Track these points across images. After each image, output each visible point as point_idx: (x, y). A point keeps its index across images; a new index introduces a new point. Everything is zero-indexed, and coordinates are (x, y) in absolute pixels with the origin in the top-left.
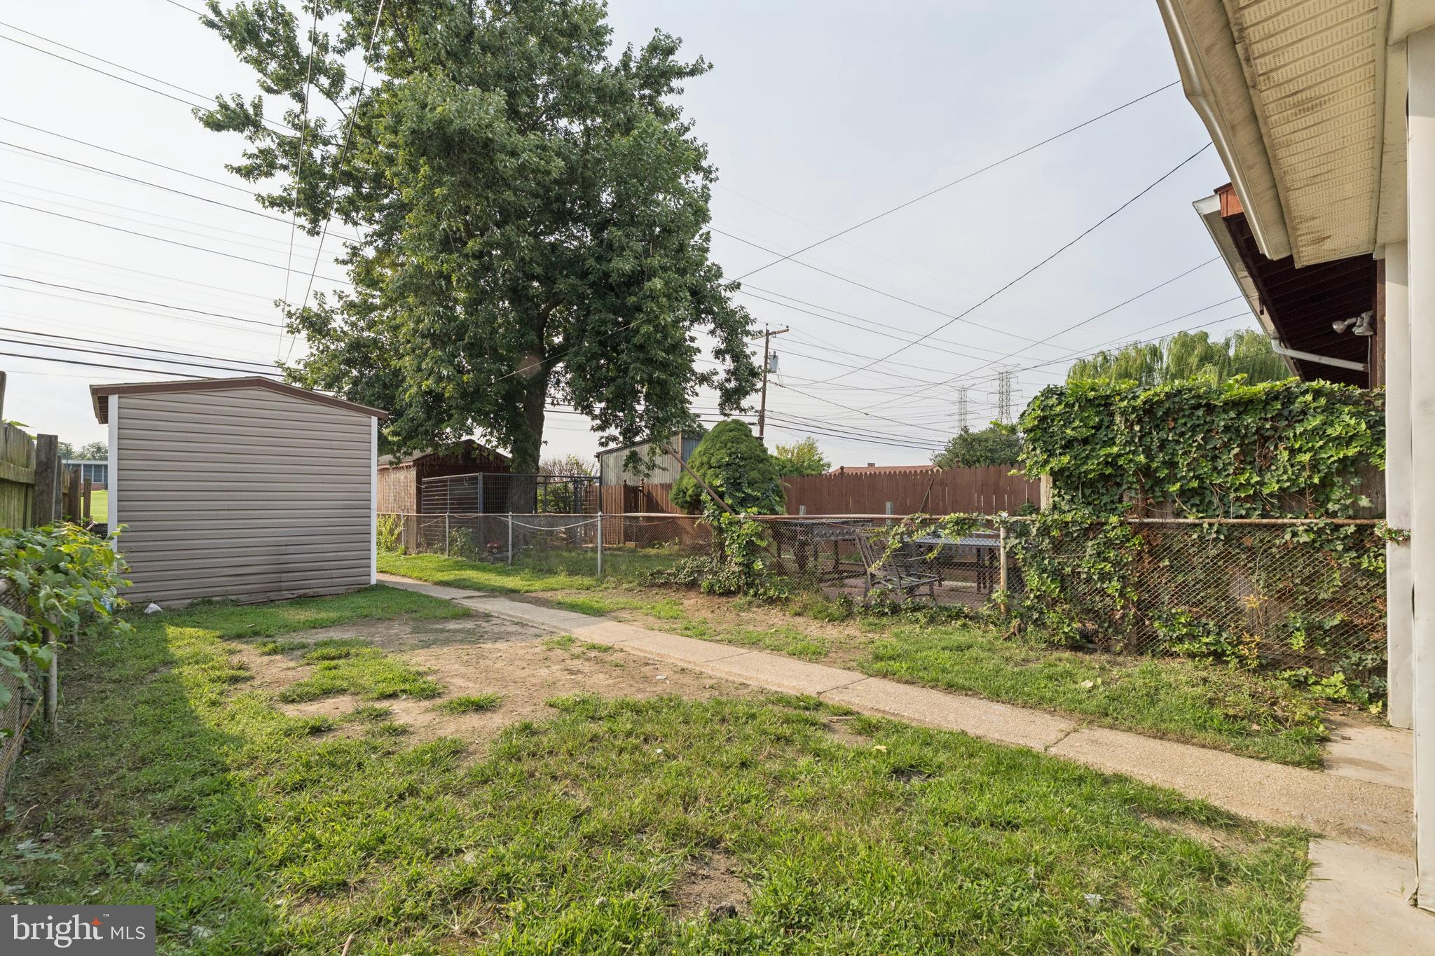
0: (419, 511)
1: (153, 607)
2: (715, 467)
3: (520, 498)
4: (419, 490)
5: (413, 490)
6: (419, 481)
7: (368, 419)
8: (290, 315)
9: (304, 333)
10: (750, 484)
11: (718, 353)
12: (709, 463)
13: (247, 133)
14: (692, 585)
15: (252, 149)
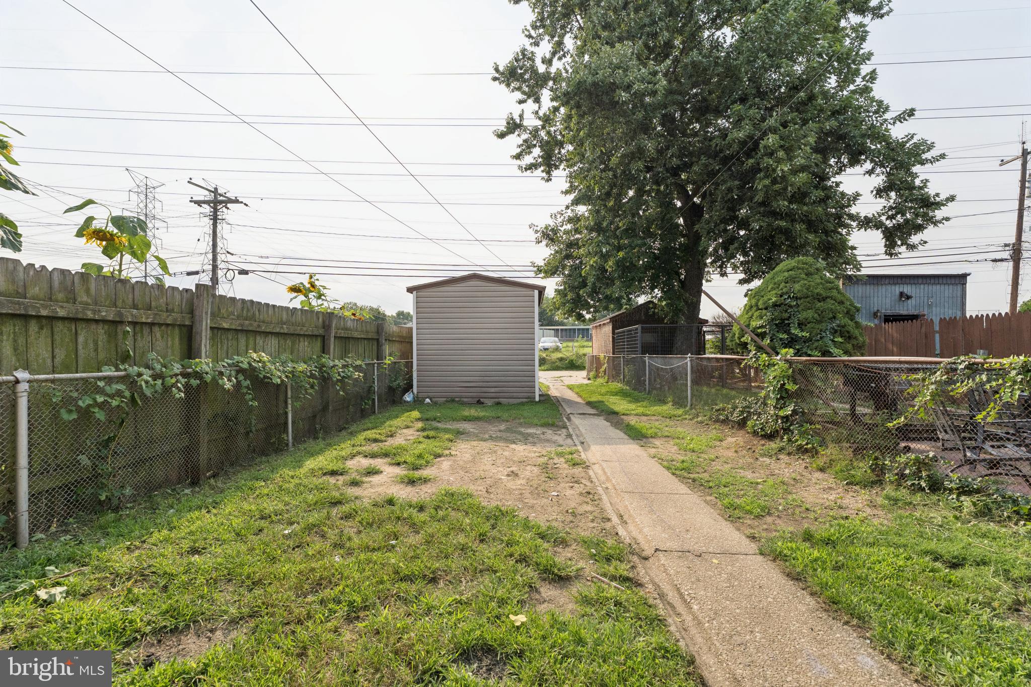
0: (613, 354)
1: (428, 400)
2: (761, 309)
3: (682, 343)
4: (613, 338)
5: (611, 339)
6: (613, 333)
7: (532, 292)
8: (537, 232)
9: (544, 242)
10: (801, 325)
11: (880, 192)
12: (757, 305)
13: (517, 133)
14: (742, 424)
15: (520, 141)
